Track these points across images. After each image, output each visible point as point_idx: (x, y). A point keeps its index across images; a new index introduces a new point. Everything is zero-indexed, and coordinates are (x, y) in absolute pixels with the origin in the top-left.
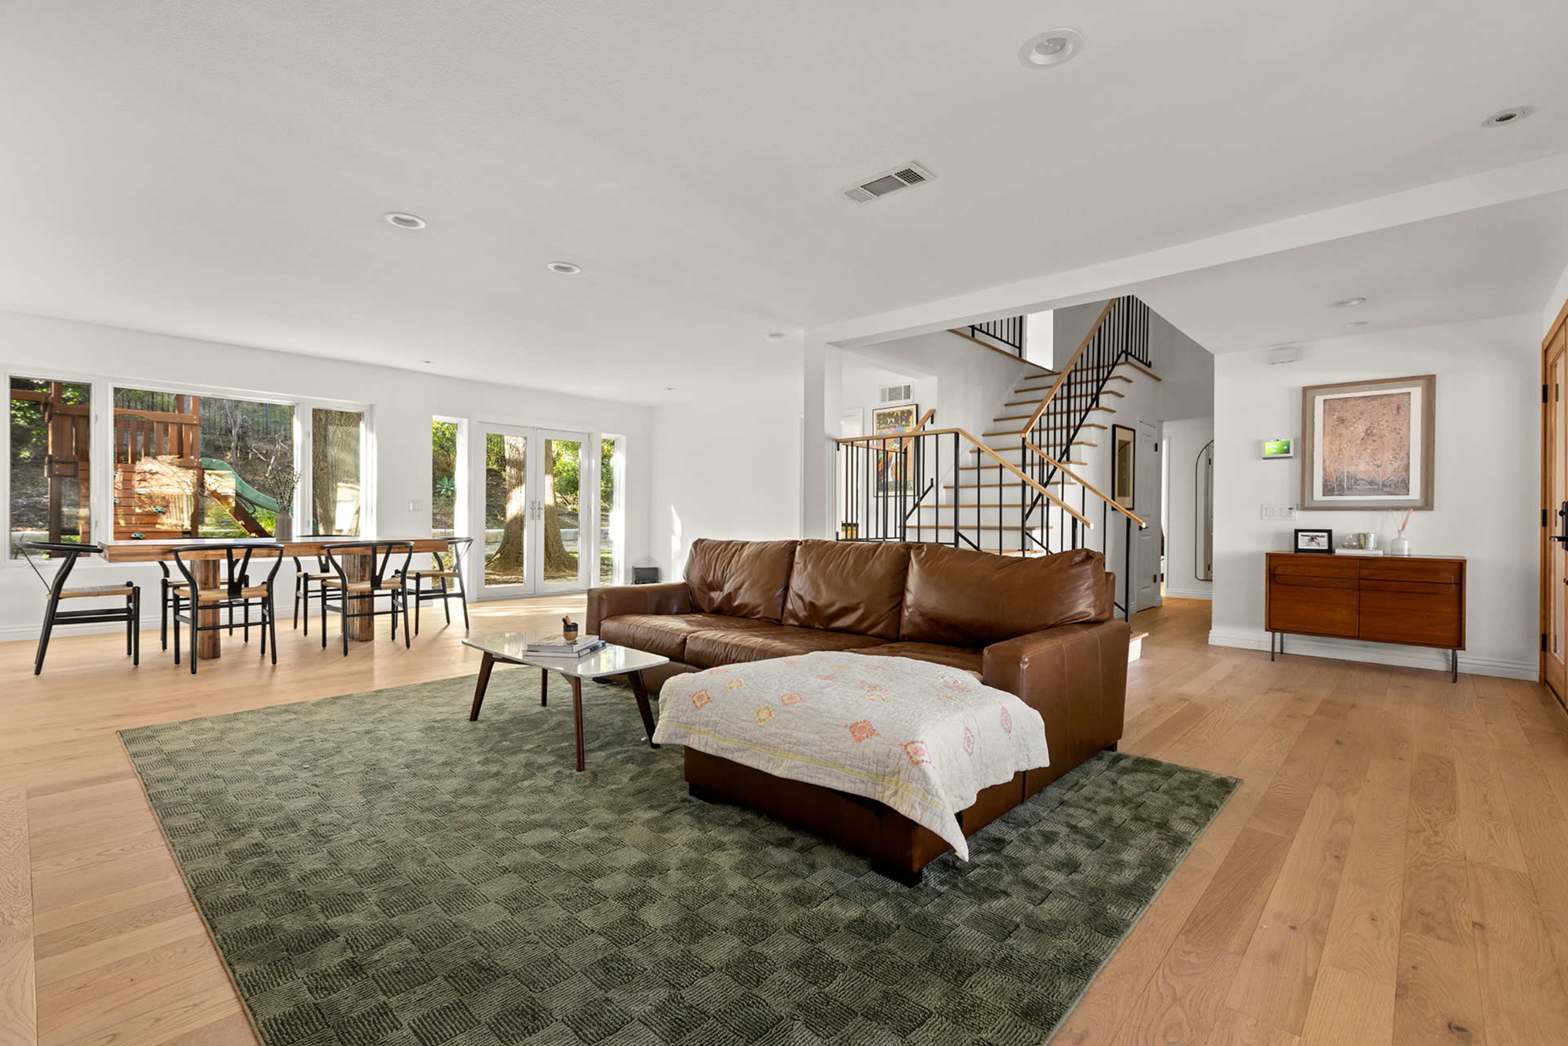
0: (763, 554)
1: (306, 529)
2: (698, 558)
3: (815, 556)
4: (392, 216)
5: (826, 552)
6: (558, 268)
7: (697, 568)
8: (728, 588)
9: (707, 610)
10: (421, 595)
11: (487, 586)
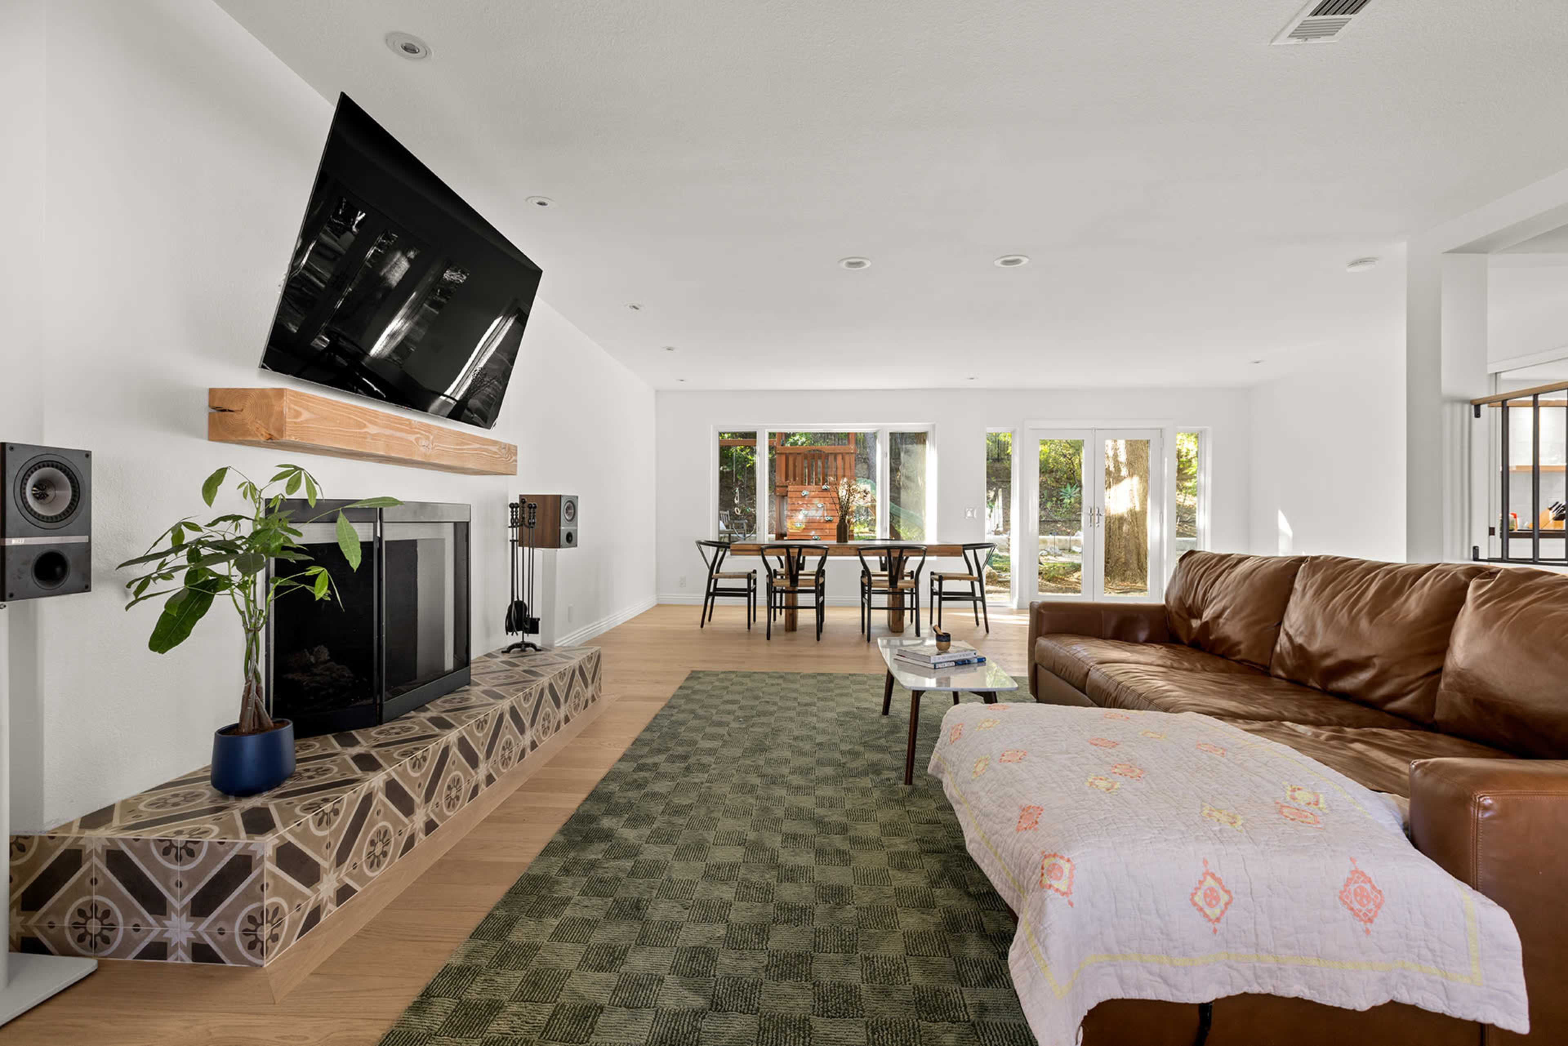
0: (1254, 574)
1: (884, 534)
2: (1180, 574)
3: (1319, 581)
4: (844, 262)
5: (1340, 574)
6: (1006, 263)
7: (1177, 587)
8: (1207, 614)
9: (1186, 641)
10: (943, 596)
11: (1040, 593)
